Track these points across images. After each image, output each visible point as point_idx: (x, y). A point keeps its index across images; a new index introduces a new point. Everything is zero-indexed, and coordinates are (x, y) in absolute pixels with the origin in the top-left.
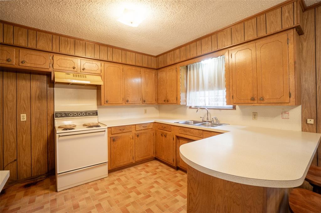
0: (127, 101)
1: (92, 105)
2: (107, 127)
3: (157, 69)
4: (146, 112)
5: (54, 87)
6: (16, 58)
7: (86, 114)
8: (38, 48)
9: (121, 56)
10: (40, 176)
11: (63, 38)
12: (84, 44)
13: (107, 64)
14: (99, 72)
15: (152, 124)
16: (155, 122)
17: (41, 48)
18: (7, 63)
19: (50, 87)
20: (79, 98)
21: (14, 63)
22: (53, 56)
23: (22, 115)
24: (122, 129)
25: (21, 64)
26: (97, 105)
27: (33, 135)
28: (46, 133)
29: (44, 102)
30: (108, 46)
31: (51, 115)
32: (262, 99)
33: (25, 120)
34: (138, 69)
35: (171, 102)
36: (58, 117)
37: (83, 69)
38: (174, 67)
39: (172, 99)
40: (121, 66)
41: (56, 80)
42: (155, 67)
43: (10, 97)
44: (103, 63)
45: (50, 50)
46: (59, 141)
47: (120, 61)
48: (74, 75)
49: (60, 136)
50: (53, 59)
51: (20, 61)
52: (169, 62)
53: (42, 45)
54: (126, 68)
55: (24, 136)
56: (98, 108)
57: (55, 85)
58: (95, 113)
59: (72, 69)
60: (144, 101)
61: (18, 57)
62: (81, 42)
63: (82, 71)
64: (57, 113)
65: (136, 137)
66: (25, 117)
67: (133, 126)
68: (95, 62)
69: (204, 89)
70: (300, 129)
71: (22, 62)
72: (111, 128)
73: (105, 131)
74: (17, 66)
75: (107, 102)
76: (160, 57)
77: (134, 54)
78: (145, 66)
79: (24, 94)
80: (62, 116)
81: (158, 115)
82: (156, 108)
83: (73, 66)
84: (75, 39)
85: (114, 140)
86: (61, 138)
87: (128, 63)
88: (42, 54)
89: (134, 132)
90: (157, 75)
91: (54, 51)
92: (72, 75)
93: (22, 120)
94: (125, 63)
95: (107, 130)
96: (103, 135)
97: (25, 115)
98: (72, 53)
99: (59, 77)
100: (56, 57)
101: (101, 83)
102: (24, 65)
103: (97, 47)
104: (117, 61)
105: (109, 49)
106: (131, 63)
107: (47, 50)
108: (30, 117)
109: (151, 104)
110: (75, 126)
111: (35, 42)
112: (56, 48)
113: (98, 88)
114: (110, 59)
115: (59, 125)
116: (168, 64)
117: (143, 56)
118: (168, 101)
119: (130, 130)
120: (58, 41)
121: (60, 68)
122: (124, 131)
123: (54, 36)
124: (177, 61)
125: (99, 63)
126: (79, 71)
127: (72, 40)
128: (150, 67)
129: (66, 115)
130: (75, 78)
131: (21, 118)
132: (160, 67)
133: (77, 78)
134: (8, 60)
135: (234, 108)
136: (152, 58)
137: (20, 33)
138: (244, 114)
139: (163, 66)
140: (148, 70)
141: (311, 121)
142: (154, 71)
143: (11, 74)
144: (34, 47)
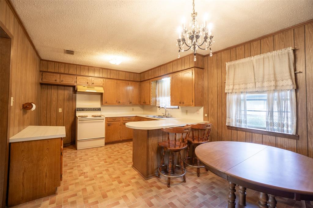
0: (119, 103)
1: (97, 105)
2: (105, 117)
3: (141, 82)
4: (133, 110)
5: (76, 94)
6: (59, 79)
7: (94, 110)
8: (69, 73)
9: (115, 74)
10: (67, 144)
11: (82, 67)
12: (93, 69)
13: (107, 80)
14: (102, 85)
15: (134, 117)
16: (136, 116)
17: (71, 73)
18: (55, 82)
19: (74, 93)
20: (90, 100)
21: (58, 82)
22: (77, 77)
23: (59, 109)
24: (114, 119)
25: (61, 82)
26: (101, 104)
27: (64, 120)
28: (71, 119)
29: (71, 102)
30: (107, 69)
31: (74, 109)
32: (183, 103)
33: (61, 112)
34: (127, 82)
35: (147, 104)
36: (78, 111)
37: (93, 84)
38: (148, 81)
39: (147, 102)
40: (116, 81)
41: (78, 90)
42: (139, 81)
43: (54, 99)
44: (104, 79)
45: (75, 74)
46: (79, 123)
47: (115, 78)
48: (87, 87)
49: (79, 120)
50: (77, 79)
51: (61, 80)
52: (146, 78)
53: (71, 71)
54: (119, 81)
55: (60, 121)
56: (101, 106)
57: (77, 92)
58: (99, 109)
59: (87, 84)
60: (131, 103)
61: (60, 78)
62: (92, 68)
63: (92, 85)
64: (77, 108)
65: (123, 125)
66: (61, 110)
67: (121, 118)
68: (100, 79)
69: (164, 96)
70: (203, 120)
71: (62, 81)
72: (107, 118)
73: (103, 119)
74: (59, 83)
75: (106, 103)
76: (142, 74)
77: (124, 73)
78: (132, 80)
79: (61, 97)
80: (80, 111)
81: (142, 112)
82: (141, 107)
83: (87, 82)
84: (88, 66)
85: (109, 125)
86: (80, 121)
87: (120, 79)
88: (71, 76)
89: (122, 121)
90: (140, 86)
91: (77, 74)
92: (86, 87)
93: (59, 112)
94: (118, 79)
95: (105, 119)
96: (103, 122)
97: (61, 109)
98: (87, 75)
99: (80, 88)
100: (78, 77)
101: (103, 92)
102: (62, 82)
103: (101, 70)
104: (113, 78)
105: (109, 71)
106: (122, 79)
107: (74, 74)
108: (63, 110)
109: (135, 105)
110: (87, 116)
111: (68, 70)
112: (78, 72)
113: (101, 94)
114: (109, 77)
115: (79, 115)
116: (146, 79)
117: (131, 73)
118: (145, 103)
119: (120, 120)
120: (79, 68)
121: (80, 83)
122: (116, 120)
123: (78, 66)
124: (150, 78)
125: (102, 80)
126: (90, 85)
127: (87, 67)
128: (135, 80)
129: (82, 110)
130: (88, 88)
131: (59, 110)
132: (142, 80)
133: (89, 89)
134: (55, 80)
135: (178, 108)
136: (137, 74)
137: (61, 66)
138: (182, 111)
139: (143, 80)
140: (134, 83)
141: (206, 115)
142: (138, 83)
143: (55, 87)
144: (68, 73)
